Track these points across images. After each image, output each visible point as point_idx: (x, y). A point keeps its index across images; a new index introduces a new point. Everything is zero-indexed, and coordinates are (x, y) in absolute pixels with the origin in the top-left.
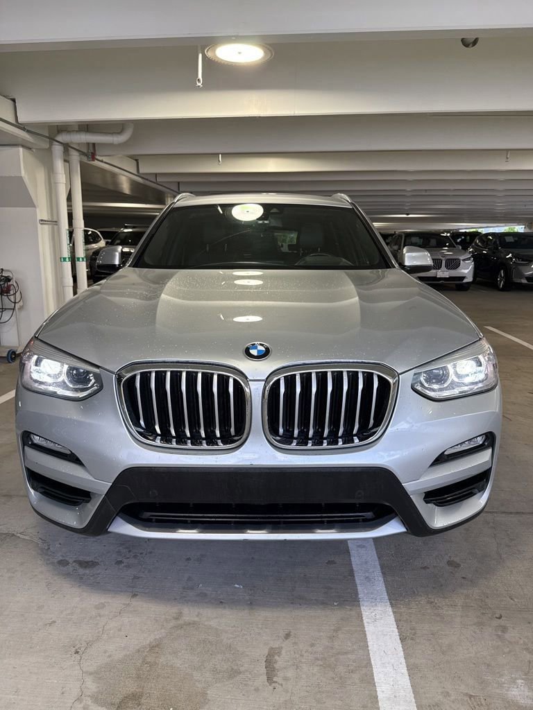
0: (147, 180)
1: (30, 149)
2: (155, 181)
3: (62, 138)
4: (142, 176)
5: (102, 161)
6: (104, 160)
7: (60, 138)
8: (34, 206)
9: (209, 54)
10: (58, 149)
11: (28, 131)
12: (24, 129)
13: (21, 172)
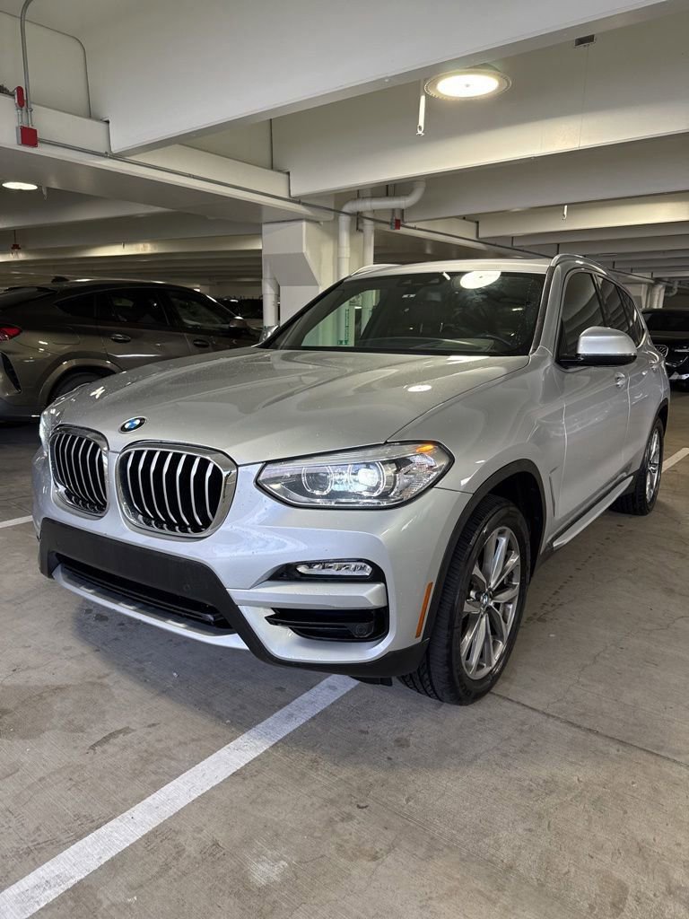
0: (495, 245)
1: (318, 222)
2: (510, 246)
3: (349, 207)
4: (483, 241)
5: (415, 228)
6: (418, 226)
7: (347, 208)
8: (317, 285)
9: (432, 93)
10: (344, 221)
11: (304, 204)
12: (299, 203)
13: (302, 249)
